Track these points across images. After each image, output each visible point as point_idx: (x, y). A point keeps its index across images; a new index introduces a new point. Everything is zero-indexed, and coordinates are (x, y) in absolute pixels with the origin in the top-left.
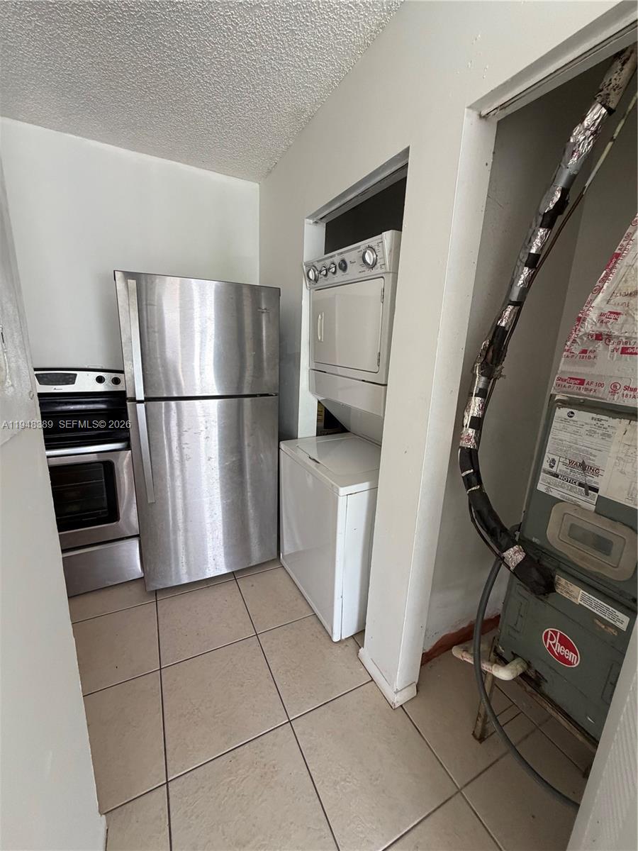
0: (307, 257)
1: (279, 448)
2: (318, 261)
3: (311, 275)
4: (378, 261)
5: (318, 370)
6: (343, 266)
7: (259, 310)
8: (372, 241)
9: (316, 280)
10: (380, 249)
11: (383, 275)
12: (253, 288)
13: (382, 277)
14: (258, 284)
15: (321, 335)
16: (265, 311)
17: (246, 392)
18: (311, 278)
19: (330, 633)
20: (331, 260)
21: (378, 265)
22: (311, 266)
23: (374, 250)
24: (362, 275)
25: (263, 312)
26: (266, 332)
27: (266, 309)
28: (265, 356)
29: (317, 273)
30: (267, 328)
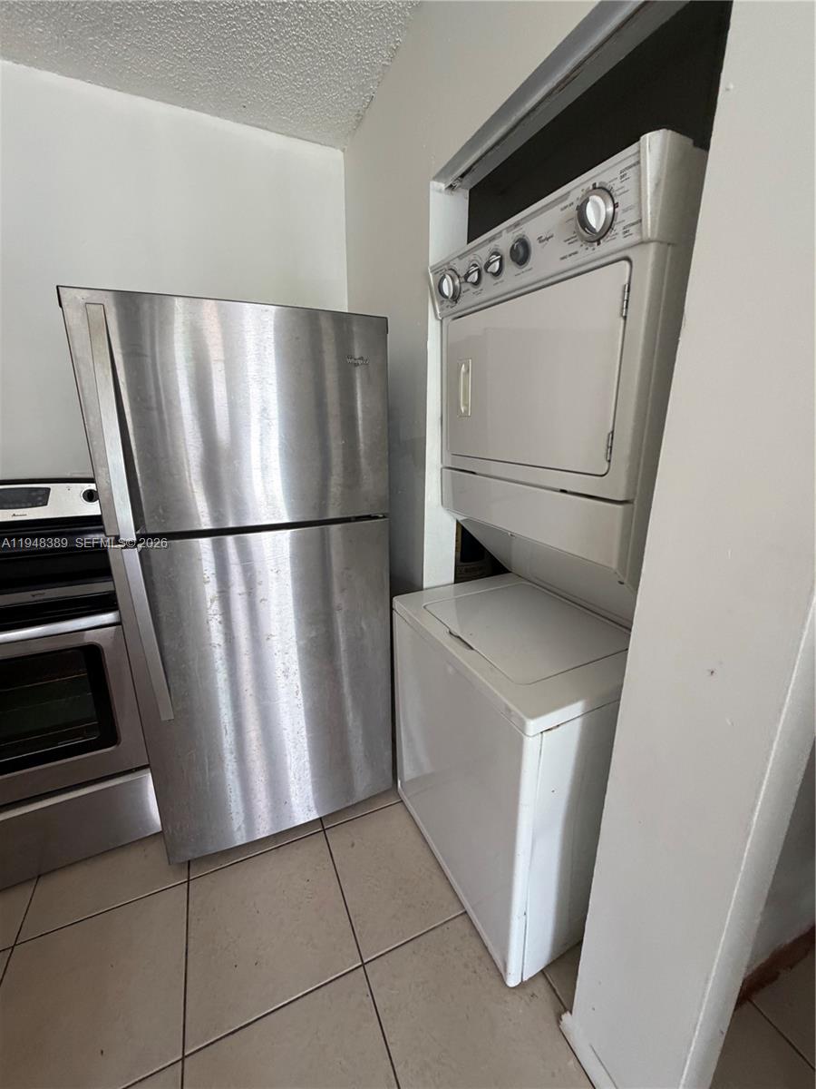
0: (436, 253)
1: (392, 609)
2: (460, 257)
3: (447, 288)
4: (619, 218)
5: (458, 469)
6: (521, 253)
7: (349, 361)
8: (605, 172)
9: (455, 297)
10: (630, 184)
11: (629, 253)
12: (339, 318)
13: (627, 259)
14: (347, 311)
15: (466, 405)
16: (360, 362)
17: (332, 515)
18: (446, 293)
19: (502, 971)
20: (492, 246)
21: (618, 228)
22: (444, 270)
23: (609, 192)
24: (569, 262)
25: (356, 365)
26: (363, 403)
27: (361, 358)
28: (362, 446)
29: (457, 282)
30: (364, 394)
